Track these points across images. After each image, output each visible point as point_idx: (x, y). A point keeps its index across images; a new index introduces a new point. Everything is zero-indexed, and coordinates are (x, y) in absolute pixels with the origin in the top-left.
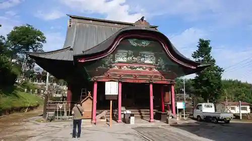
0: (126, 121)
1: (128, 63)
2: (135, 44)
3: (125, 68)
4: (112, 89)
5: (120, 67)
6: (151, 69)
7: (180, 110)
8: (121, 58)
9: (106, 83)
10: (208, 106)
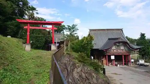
0: (116, 65)
1: (116, 49)
2: (118, 44)
3: (115, 51)
4: (113, 57)
5: (113, 51)
6: (123, 51)
7: (133, 62)
8: (114, 48)
9: (111, 56)
10: (142, 61)
